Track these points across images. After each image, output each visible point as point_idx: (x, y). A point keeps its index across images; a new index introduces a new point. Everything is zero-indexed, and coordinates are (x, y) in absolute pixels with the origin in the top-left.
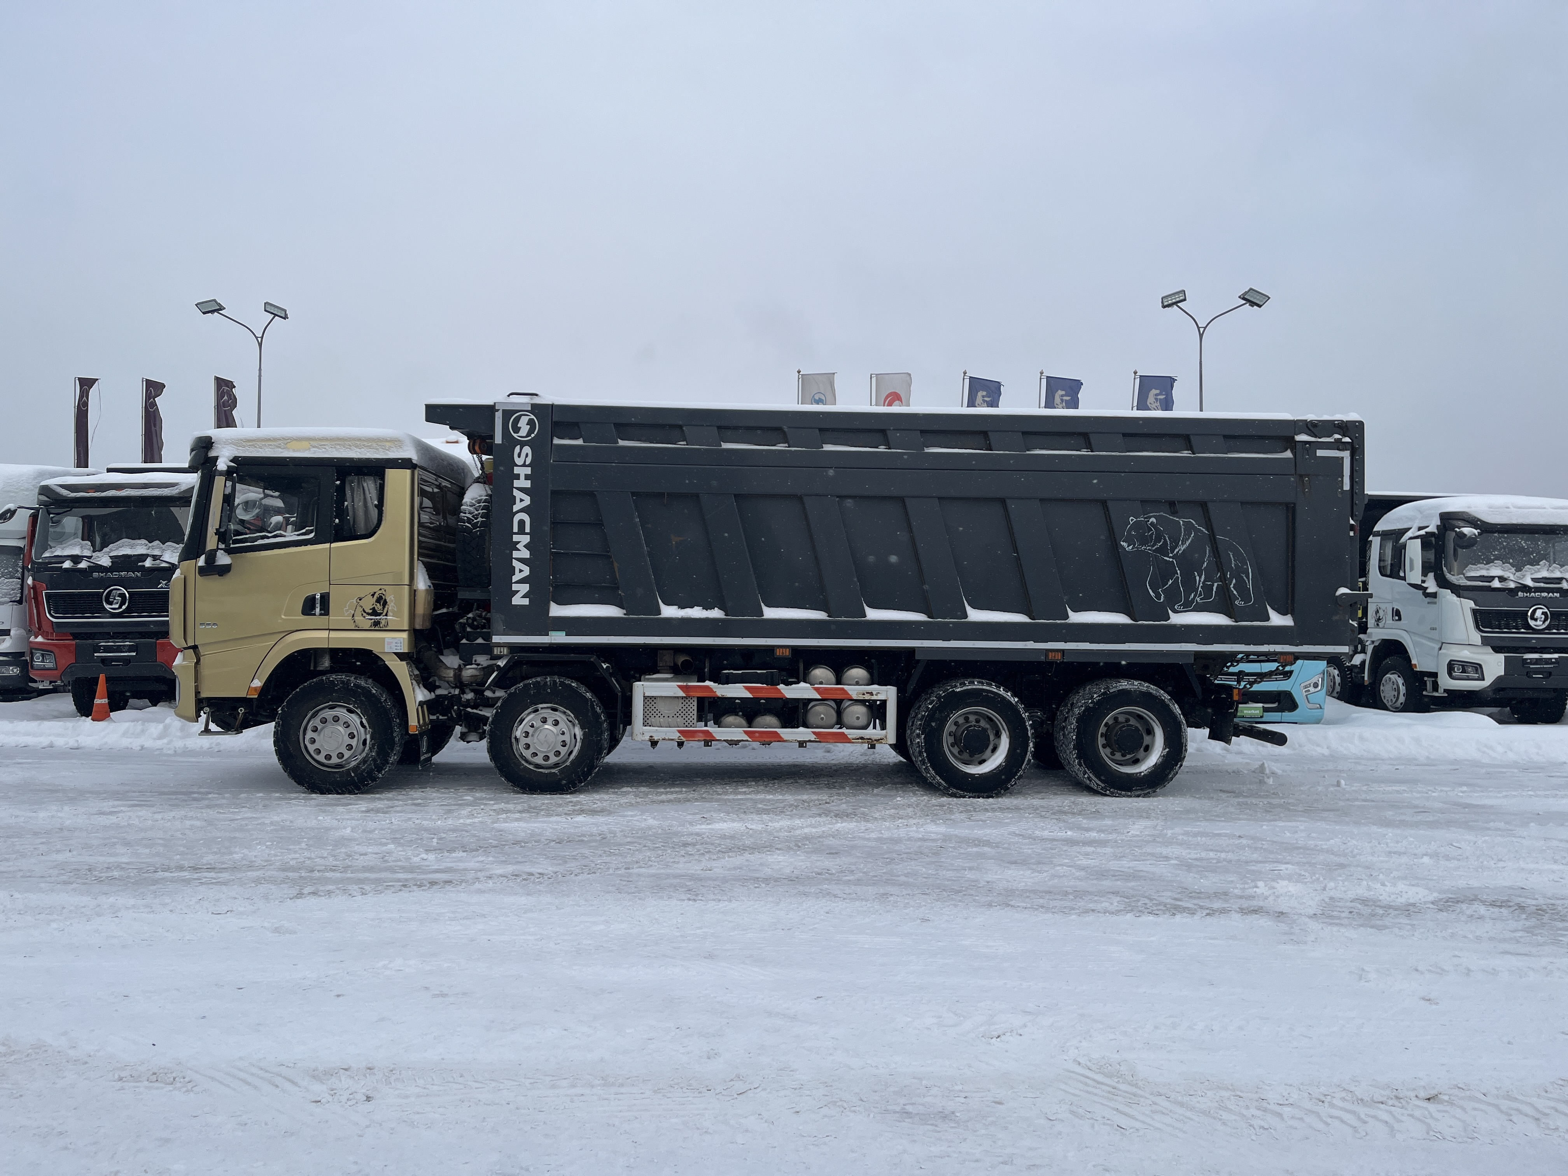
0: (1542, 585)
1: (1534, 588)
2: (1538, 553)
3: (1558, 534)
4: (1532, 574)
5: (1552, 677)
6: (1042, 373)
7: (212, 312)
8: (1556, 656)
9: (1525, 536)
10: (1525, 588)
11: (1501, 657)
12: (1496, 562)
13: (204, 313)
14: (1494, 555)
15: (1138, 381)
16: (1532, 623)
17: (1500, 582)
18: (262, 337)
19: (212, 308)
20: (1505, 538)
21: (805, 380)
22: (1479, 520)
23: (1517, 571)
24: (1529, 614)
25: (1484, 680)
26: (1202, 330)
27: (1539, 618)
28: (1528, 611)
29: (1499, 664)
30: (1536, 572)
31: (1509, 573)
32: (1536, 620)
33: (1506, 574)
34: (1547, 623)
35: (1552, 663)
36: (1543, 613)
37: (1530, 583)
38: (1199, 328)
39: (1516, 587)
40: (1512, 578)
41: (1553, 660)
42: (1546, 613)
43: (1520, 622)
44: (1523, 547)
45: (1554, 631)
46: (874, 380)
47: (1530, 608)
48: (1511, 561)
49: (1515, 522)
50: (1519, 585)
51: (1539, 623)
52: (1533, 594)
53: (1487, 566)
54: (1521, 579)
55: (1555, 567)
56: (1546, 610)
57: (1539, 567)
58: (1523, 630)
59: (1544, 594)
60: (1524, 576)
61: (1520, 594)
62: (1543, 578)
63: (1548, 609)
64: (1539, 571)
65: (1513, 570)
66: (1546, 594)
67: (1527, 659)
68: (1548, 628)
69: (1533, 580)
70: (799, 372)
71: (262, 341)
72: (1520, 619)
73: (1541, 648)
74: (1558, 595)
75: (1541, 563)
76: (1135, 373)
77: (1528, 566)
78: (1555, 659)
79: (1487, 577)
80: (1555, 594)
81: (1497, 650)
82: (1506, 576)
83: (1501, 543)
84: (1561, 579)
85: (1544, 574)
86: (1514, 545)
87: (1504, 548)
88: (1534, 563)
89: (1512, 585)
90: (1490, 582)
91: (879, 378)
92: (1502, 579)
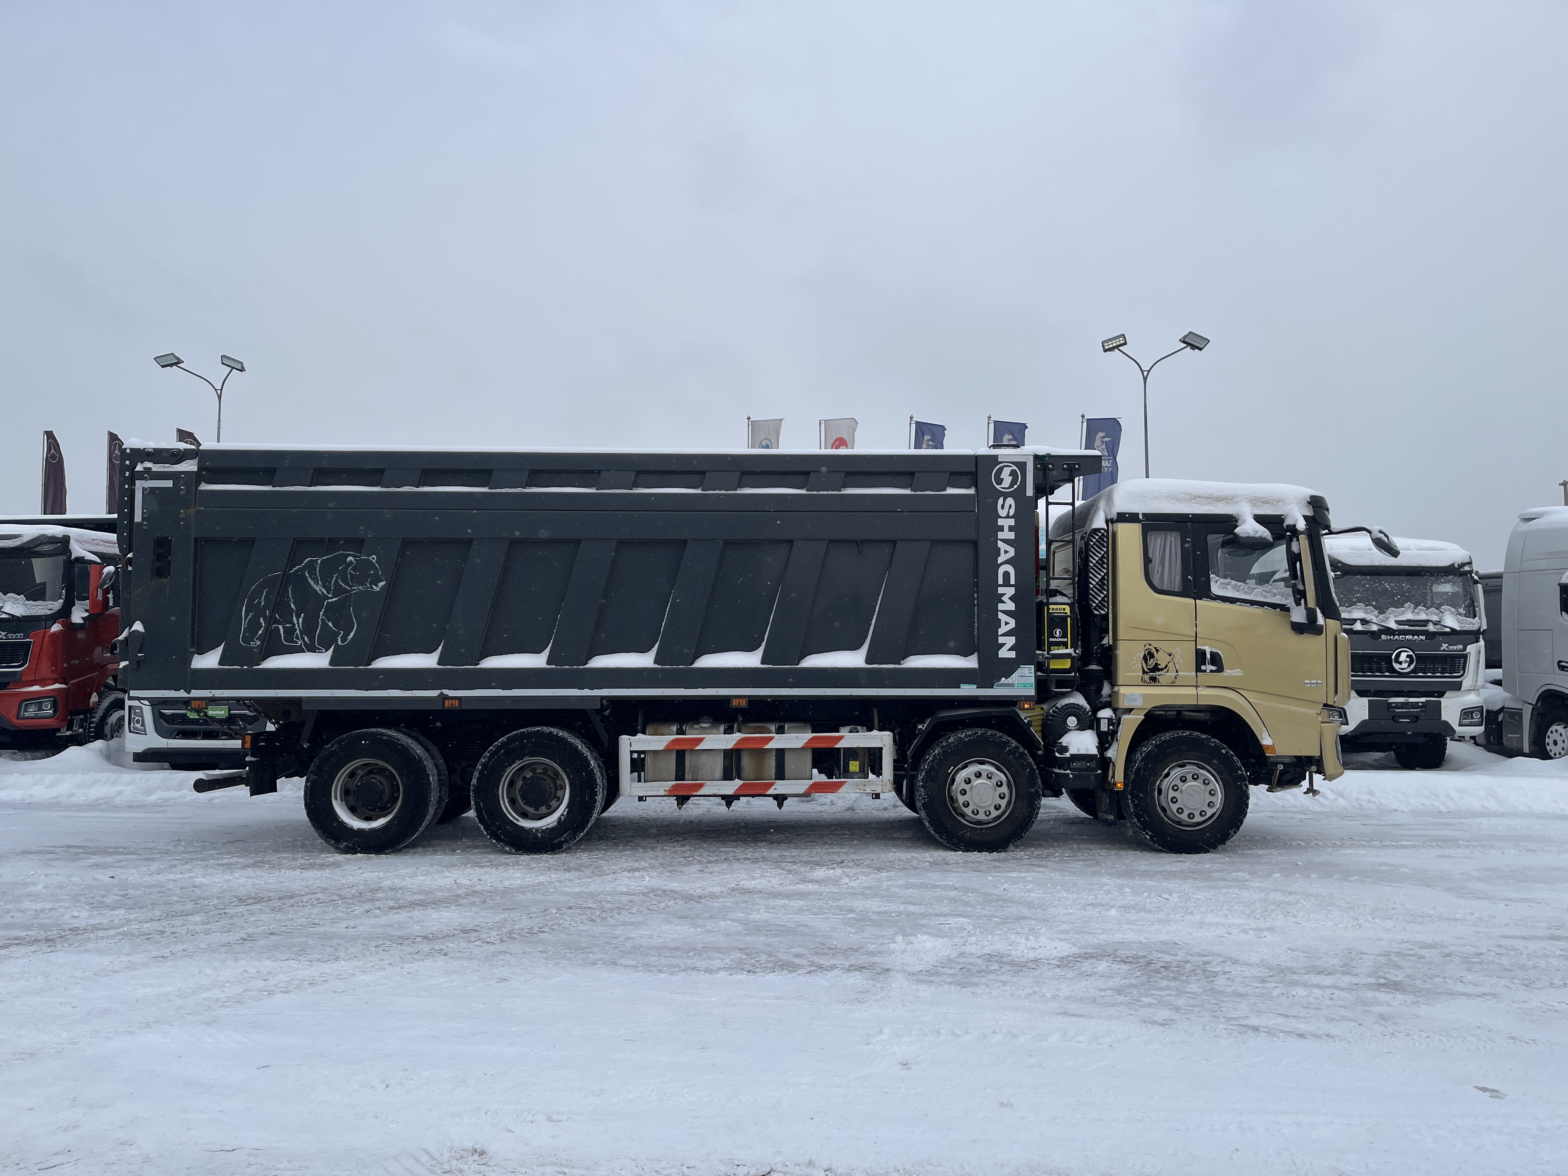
0: (1407, 627)
1: (1399, 631)
2: (1403, 595)
3: (1424, 575)
4: (1396, 616)
5: (1419, 721)
6: (989, 418)
7: (171, 365)
8: (1423, 699)
9: (1389, 578)
10: (1388, 631)
11: (1365, 701)
12: (1358, 604)
13: (163, 367)
14: (1356, 598)
15: (1085, 424)
16: (1396, 666)
17: (1362, 625)
18: (221, 390)
19: (171, 362)
20: (1367, 580)
21: (754, 426)
22: (1339, 562)
23: (1380, 613)
24: (1393, 657)
25: (1348, 724)
26: (1145, 373)
27: (1403, 661)
28: (1393, 654)
29: (1363, 708)
30: (1400, 614)
31: (1372, 616)
32: (1401, 663)
33: (1368, 617)
34: (1412, 667)
35: (1420, 707)
36: (1408, 656)
37: (1393, 625)
38: (1142, 371)
39: (1379, 630)
40: (1374, 620)
41: (1420, 704)
42: (1411, 655)
43: (1384, 665)
44: (1387, 589)
45: (1421, 674)
46: (823, 425)
47: (1394, 651)
48: (1374, 603)
49: (1377, 564)
50: (1382, 628)
51: (1405, 665)
52: (1397, 637)
53: (1349, 609)
54: (1384, 621)
55: (1420, 610)
56: (1411, 653)
57: (1403, 609)
58: (1387, 674)
59: (1409, 637)
60: (1387, 618)
61: (1383, 637)
62: (1407, 621)
63: (1413, 652)
64: (1403, 613)
65: (1376, 612)
66: (1411, 637)
67: (1392, 703)
68: (1414, 671)
69: (1397, 622)
70: (749, 418)
71: (221, 393)
72: (1384, 663)
73: (1408, 692)
74: (1424, 638)
75: (1405, 605)
76: (1083, 416)
77: (1392, 608)
78: (1422, 702)
79: (1349, 620)
80: (1420, 637)
81: (1361, 694)
82: (1368, 619)
83: (1364, 585)
84: (1428, 621)
85: (1409, 616)
86: (1377, 587)
87: (1367, 589)
88: (1399, 605)
89: (1375, 628)
90: (1352, 625)
91: (828, 424)
92: (1364, 622)
